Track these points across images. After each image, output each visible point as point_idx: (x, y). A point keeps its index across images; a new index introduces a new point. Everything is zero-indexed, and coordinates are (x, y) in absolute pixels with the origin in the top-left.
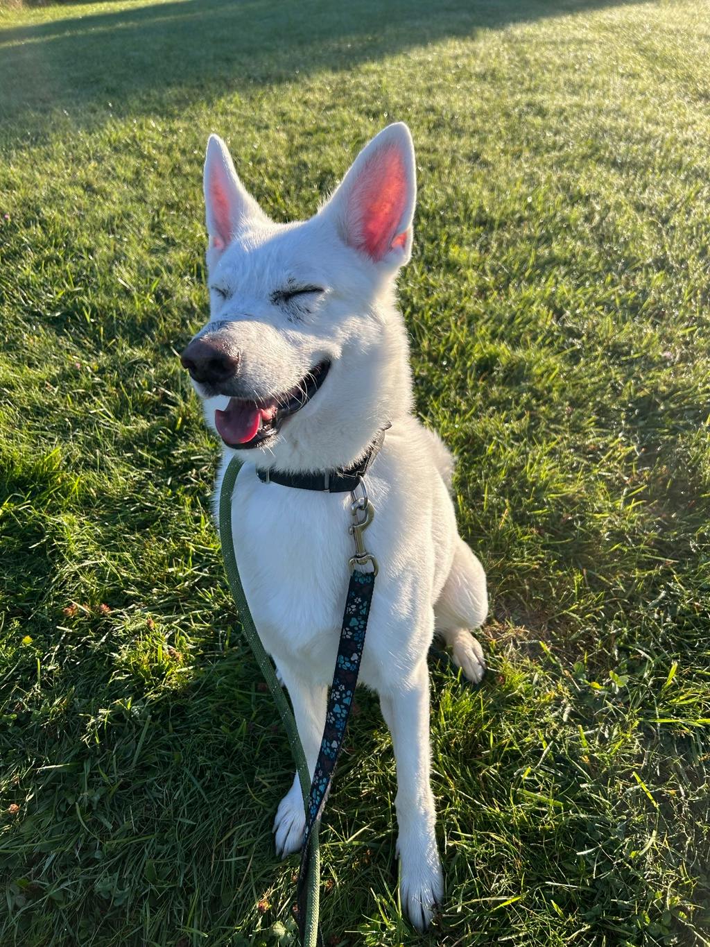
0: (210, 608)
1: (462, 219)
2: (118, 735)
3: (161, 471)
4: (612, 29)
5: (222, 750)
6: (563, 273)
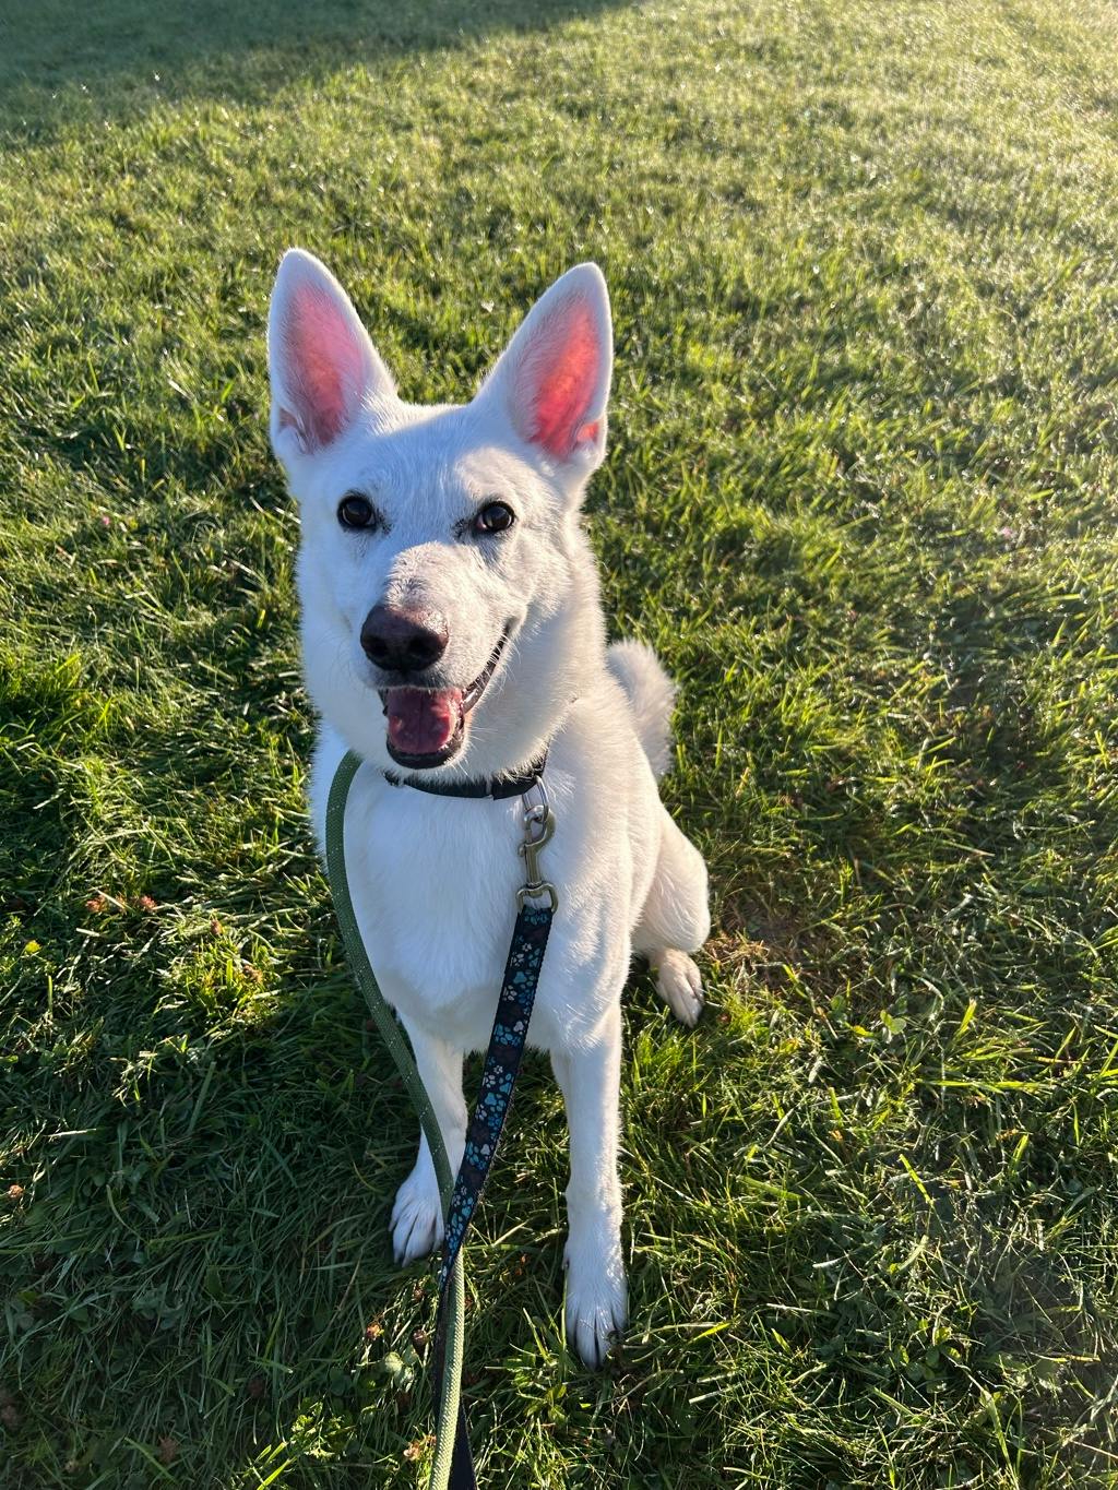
0: (305, 905)
1: (709, 298)
2: (168, 1088)
3: (235, 693)
5: (319, 1113)
6: (859, 393)
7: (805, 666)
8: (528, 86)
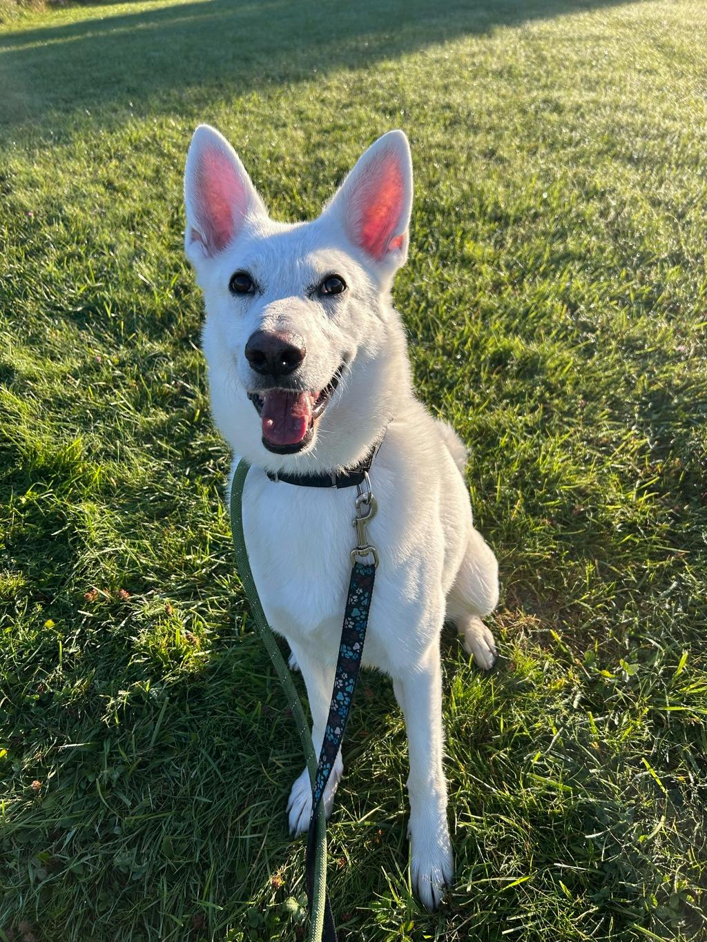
0: (226, 594)
1: (477, 215)
2: (137, 716)
3: (181, 461)
4: (629, 25)
5: (238, 731)
6: (578, 268)
7: (554, 435)
8: (357, 99)
